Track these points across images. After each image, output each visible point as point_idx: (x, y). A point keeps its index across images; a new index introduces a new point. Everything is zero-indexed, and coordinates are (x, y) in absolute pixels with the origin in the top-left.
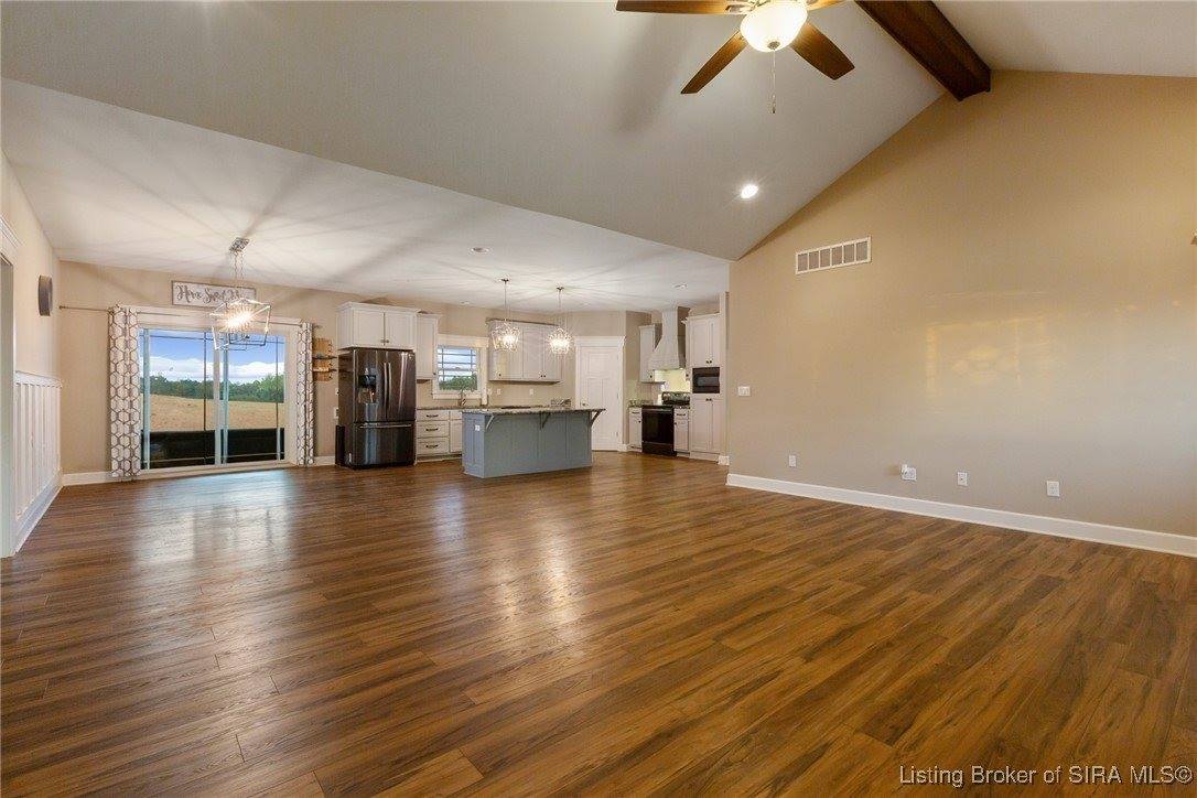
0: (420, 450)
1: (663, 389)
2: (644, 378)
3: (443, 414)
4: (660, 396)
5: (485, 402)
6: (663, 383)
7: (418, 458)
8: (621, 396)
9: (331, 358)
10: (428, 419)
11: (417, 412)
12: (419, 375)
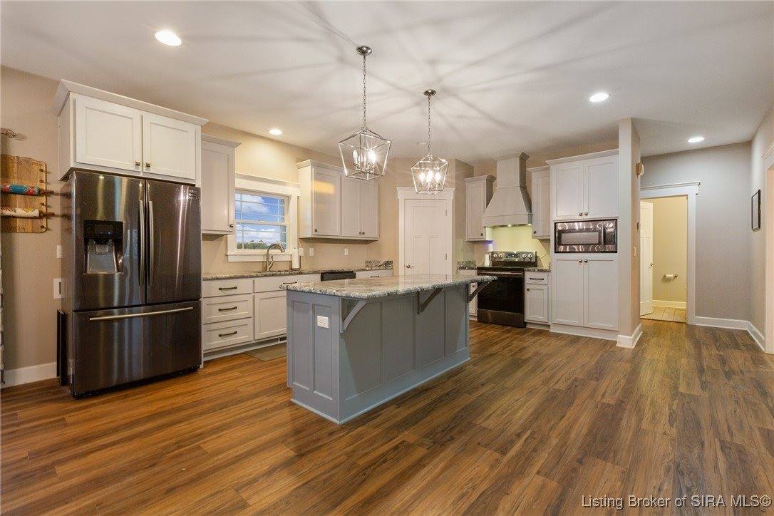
0: (210, 341)
1: (491, 248)
2: (471, 235)
3: (244, 285)
4: (487, 256)
5: (296, 265)
6: (490, 242)
7: (206, 355)
8: (450, 257)
9: (48, 194)
10: (221, 293)
11: (204, 284)
12: (206, 226)
